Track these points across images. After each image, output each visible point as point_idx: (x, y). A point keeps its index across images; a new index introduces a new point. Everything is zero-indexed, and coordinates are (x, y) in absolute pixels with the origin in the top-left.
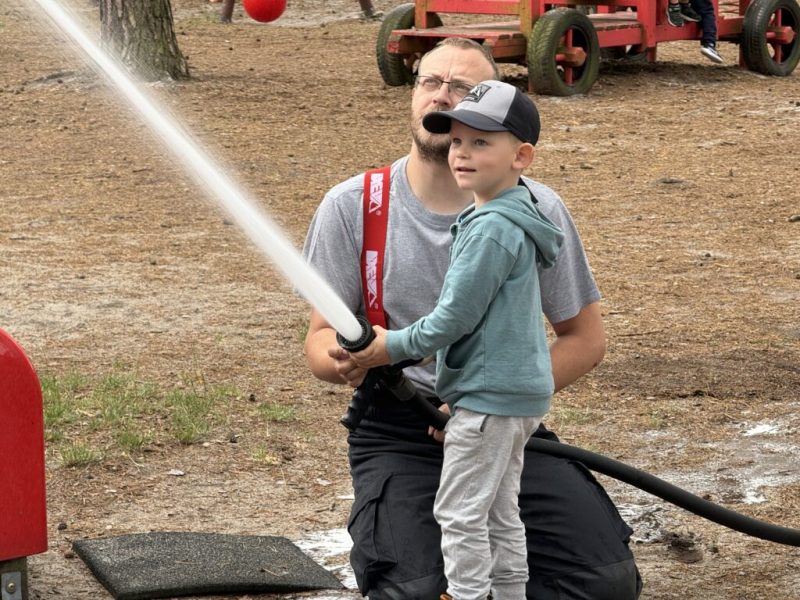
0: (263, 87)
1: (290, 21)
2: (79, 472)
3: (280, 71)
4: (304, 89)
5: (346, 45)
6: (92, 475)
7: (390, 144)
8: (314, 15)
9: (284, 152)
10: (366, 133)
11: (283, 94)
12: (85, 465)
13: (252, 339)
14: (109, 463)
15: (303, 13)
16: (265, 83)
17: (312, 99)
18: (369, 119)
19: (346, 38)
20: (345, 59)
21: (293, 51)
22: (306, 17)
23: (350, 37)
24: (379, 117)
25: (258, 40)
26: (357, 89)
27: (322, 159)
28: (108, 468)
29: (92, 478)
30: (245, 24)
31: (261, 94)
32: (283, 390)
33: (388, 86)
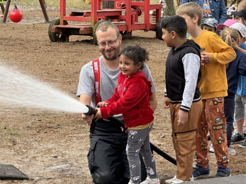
0: (14, 42)
1: (24, 23)
3: (20, 37)
4: (26, 42)
5: (40, 30)
7: (51, 58)
8: (31, 21)
9: (19, 60)
10: (44, 55)
11: (20, 44)
13: (6, 112)
15: (28, 20)
16: (15, 41)
17: (29, 45)
18: (45, 51)
19: (40, 28)
20: (39, 34)
21: (23, 32)
22: (29, 22)
23: (41, 28)
24: (48, 51)
25: (14, 28)
26: (43, 43)
27: (30, 62)
30: (10, 23)
31: (13, 44)
32: (14, 126)
33: (51, 42)
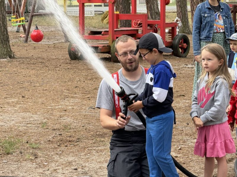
1: (44, 42)
3: (41, 56)
4: (47, 61)
7: (71, 76)
8: (52, 41)
9: (41, 78)
10: (64, 73)
11: (41, 62)
13: (28, 127)
16: (36, 59)
17: (49, 64)
18: (65, 69)
19: (60, 47)
20: (60, 53)
21: (45, 51)
22: (49, 41)
24: (69, 69)
25: (35, 48)
26: (63, 61)
27: (51, 80)
30: (32, 43)
31: (35, 62)
32: (36, 140)
33: (71, 60)
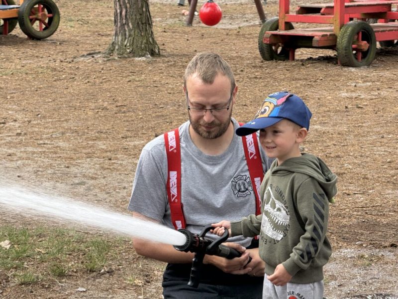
2: (25, 289)
6: (33, 290)
12: (30, 284)
14: (44, 283)
28: (43, 286)
29: (33, 292)
